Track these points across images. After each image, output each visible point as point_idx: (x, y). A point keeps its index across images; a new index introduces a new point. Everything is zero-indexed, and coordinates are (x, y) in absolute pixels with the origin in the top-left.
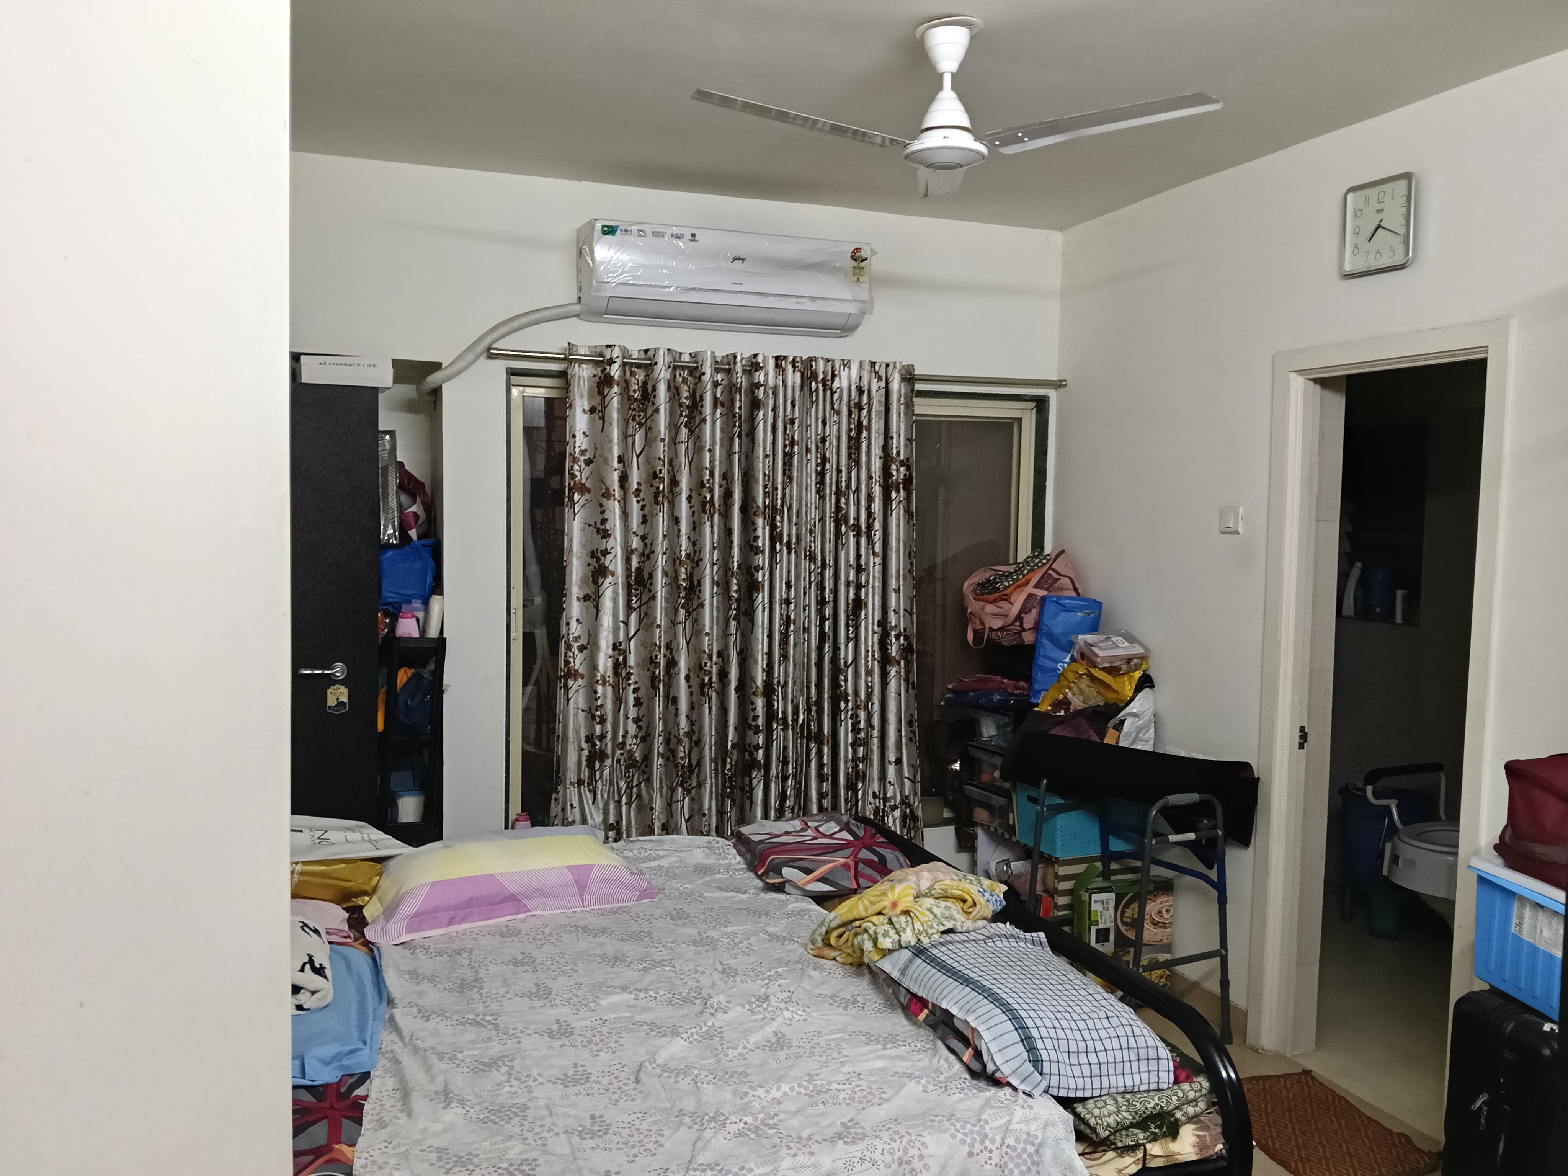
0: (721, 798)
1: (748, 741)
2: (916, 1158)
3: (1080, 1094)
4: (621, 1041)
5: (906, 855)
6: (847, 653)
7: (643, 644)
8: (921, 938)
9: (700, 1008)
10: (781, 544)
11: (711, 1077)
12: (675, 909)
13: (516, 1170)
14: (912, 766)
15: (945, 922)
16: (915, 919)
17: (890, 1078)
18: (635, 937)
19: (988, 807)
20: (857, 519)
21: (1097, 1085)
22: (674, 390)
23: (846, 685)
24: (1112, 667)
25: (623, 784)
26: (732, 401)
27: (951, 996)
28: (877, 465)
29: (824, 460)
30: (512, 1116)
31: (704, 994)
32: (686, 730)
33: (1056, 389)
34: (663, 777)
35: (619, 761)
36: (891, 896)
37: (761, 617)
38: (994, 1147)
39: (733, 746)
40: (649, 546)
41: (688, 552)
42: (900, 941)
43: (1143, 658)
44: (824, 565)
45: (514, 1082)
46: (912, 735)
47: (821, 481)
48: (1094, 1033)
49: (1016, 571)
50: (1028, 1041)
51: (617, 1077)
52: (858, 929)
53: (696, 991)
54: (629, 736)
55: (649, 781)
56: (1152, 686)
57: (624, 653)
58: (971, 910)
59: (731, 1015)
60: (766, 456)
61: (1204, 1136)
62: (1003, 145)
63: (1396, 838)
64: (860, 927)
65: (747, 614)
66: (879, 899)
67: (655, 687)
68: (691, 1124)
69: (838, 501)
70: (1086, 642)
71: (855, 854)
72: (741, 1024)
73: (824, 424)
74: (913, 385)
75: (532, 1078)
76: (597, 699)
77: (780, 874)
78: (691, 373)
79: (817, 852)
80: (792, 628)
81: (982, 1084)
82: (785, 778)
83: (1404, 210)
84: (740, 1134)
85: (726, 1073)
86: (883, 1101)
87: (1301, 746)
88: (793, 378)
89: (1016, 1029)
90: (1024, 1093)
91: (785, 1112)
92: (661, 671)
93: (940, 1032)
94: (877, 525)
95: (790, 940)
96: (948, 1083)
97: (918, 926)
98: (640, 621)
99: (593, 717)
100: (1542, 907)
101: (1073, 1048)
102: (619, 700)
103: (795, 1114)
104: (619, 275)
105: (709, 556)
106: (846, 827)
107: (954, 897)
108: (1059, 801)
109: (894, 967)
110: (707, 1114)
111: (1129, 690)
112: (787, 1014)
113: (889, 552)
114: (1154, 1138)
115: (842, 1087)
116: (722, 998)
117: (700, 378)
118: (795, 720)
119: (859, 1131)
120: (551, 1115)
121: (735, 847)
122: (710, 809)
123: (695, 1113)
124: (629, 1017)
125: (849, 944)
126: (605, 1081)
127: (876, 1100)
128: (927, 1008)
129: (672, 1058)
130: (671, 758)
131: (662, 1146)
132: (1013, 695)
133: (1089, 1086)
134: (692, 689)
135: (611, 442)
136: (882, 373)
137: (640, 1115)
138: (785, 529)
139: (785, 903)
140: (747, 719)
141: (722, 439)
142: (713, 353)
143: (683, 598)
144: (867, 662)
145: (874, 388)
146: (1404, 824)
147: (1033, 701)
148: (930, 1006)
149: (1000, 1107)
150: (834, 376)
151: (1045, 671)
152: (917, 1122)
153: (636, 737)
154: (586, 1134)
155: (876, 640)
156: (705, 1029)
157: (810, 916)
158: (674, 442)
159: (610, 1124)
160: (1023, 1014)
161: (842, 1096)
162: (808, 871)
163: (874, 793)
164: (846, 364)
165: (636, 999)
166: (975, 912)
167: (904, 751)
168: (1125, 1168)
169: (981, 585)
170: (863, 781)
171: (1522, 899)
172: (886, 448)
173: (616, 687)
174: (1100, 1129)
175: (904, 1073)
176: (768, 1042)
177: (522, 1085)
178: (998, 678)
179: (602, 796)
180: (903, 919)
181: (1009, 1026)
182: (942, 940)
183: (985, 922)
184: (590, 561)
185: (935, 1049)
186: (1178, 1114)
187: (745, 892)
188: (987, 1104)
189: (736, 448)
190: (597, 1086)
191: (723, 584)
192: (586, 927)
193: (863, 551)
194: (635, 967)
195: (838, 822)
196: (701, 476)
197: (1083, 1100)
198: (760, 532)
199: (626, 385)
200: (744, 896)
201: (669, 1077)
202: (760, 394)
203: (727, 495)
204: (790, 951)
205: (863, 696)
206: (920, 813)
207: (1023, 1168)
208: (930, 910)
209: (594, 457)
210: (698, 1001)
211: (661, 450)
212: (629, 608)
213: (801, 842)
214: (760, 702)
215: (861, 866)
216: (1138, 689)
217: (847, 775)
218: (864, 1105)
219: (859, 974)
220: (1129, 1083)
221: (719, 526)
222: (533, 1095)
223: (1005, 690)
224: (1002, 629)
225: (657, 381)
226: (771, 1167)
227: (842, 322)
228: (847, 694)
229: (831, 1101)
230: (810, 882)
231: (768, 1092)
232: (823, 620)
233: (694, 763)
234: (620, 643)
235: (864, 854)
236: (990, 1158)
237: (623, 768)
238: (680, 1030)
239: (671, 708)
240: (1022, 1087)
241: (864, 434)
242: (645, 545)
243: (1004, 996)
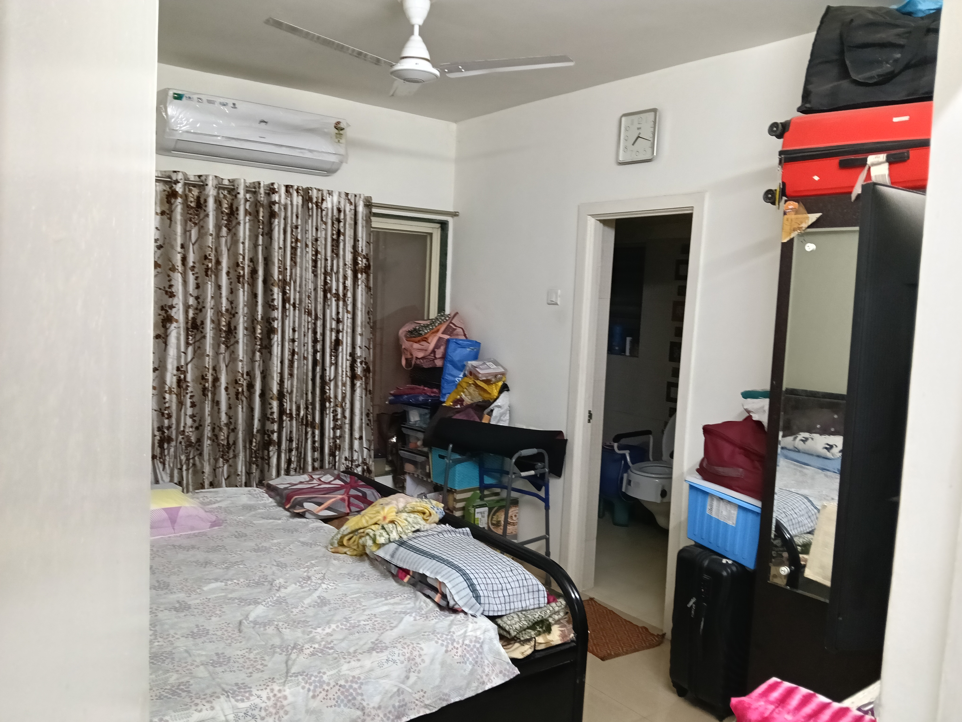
0: (249, 464)
1: (267, 428)
2: (417, 656)
3: (500, 614)
4: (223, 610)
5: (379, 491)
6: (330, 372)
7: (196, 367)
8: (402, 536)
9: (269, 587)
10: (289, 304)
11: (286, 625)
12: (237, 532)
13: (177, 689)
14: (369, 441)
15: (415, 526)
16: (398, 525)
17: (394, 615)
18: (215, 549)
19: (414, 463)
20: (337, 290)
21: (508, 608)
22: (218, 202)
23: (330, 393)
24: (487, 379)
25: (183, 458)
26: (258, 212)
27: (425, 566)
28: (349, 257)
29: (317, 252)
30: (164, 658)
31: (270, 578)
32: (225, 422)
33: (452, 217)
34: (211, 452)
35: (181, 443)
36: (383, 513)
37: (276, 350)
38: (458, 646)
39: (258, 431)
40: (201, 303)
41: (227, 308)
42: (389, 539)
43: (503, 374)
44: (316, 318)
45: (160, 639)
46: (368, 422)
47: (315, 266)
48: (505, 579)
49: (431, 324)
50: (472, 587)
51: (226, 631)
52: (363, 534)
53: (263, 578)
54: (187, 427)
55: (201, 454)
56: (508, 390)
57: (185, 373)
58: (428, 518)
59: (289, 589)
60: (280, 248)
61: (564, 630)
62: (450, 72)
63: (629, 471)
64: (363, 533)
65: (267, 348)
66: (374, 515)
67: (205, 395)
68: (281, 652)
69: (325, 278)
70: (472, 365)
71: (347, 493)
72: (297, 594)
73: (317, 229)
74: (371, 209)
75: (170, 636)
76: (165, 403)
77: (302, 506)
78: (229, 193)
79: (323, 493)
80: (296, 357)
81: (447, 613)
82: (290, 450)
83: (652, 129)
84: (313, 654)
85: (295, 622)
86: (392, 628)
87: (589, 421)
88: (297, 200)
89: (465, 580)
90: (472, 615)
91: (336, 640)
92: (209, 385)
93: (418, 587)
94: (349, 294)
95: (315, 545)
96: (428, 615)
97: (399, 529)
98: (195, 352)
99: (163, 414)
100: (722, 499)
101: (495, 589)
102: (181, 404)
103: (343, 640)
104: (184, 126)
105: (242, 309)
106: (338, 477)
107: (418, 512)
108: (458, 457)
109: (386, 553)
110: (290, 646)
111: (495, 393)
112: (324, 586)
113: (356, 310)
114: (539, 634)
115: (366, 623)
116: (281, 580)
117: (236, 196)
118: (298, 414)
119: (383, 645)
120: (190, 656)
121: (267, 493)
122: (241, 472)
123: (281, 646)
124: (224, 596)
125: (356, 543)
126: (219, 633)
127: (388, 628)
128: (409, 574)
129: (258, 617)
130: (216, 440)
131: (266, 666)
132: (431, 396)
133: (504, 609)
134: (229, 396)
135: (176, 234)
136: (353, 201)
137: (247, 650)
138: (292, 295)
139: (306, 524)
140: (266, 414)
141: (250, 236)
142: (245, 180)
143: (224, 337)
144: (342, 377)
145: (348, 209)
146: (633, 463)
147: (442, 400)
148: (411, 573)
149: (460, 624)
150: (323, 200)
151: (449, 382)
152: (415, 637)
153: (192, 427)
154: (216, 664)
155: (348, 364)
156: (275, 598)
157: (324, 530)
158: (218, 236)
159: (230, 657)
160: (468, 572)
161: (368, 627)
162: (319, 504)
163: (346, 458)
164: (330, 193)
165: (226, 585)
166: (431, 519)
167: (364, 432)
168: (525, 651)
169: (411, 332)
170: (339, 450)
171: (712, 496)
172: (355, 247)
173: (178, 395)
174: (512, 631)
175: (401, 612)
176: (316, 602)
177: (166, 641)
178: (422, 387)
179: (169, 465)
180: (391, 526)
181: (461, 579)
182: (414, 536)
183: (435, 524)
184: (160, 312)
185: (416, 597)
186: (551, 620)
187: (280, 519)
188: (452, 623)
189: (260, 242)
190: (214, 637)
191: (251, 330)
192: (180, 545)
193: (341, 310)
194: (220, 567)
195: (332, 475)
196: (237, 259)
197: (500, 617)
198: (275, 296)
199: (185, 197)
200: (280, 522)
201: (260, 627)
202: (276, 208)
203: (254, 272)
204: (317, 551)
205: (340, 398)
206: (373, 468)
207: (474, 656)
208: (406, 520)
209: (164, 244)
210: (266, 584)
211: (210, 241)
212: (187, 344)
213: (312, 488)
214: (275, 404)
215: (352, 500)
216: (501, 392)
217: (330, 447)
218: (382, 631)
219: (362, 560)
220: (524, 606)
221: (248, 292)
222: (175, 645)
223: (425, 394)
224: (423, 358)
225: (208, 196)
226: (337, 670)
227: (327, 167)
228: (330, 398)
229: (362, 631)
230: (321, 510)
231: (323, 630)
232: (315, 352)
233: (231, 442)
234: (182, 366)
235: (353, 492)
236: (457, 652)
237: (184, 447)
238: (259, 601)
239: (216, 408)
240: (470, 612)
241: (342, 238)
242: (199, 303)
243: (456, 563)
